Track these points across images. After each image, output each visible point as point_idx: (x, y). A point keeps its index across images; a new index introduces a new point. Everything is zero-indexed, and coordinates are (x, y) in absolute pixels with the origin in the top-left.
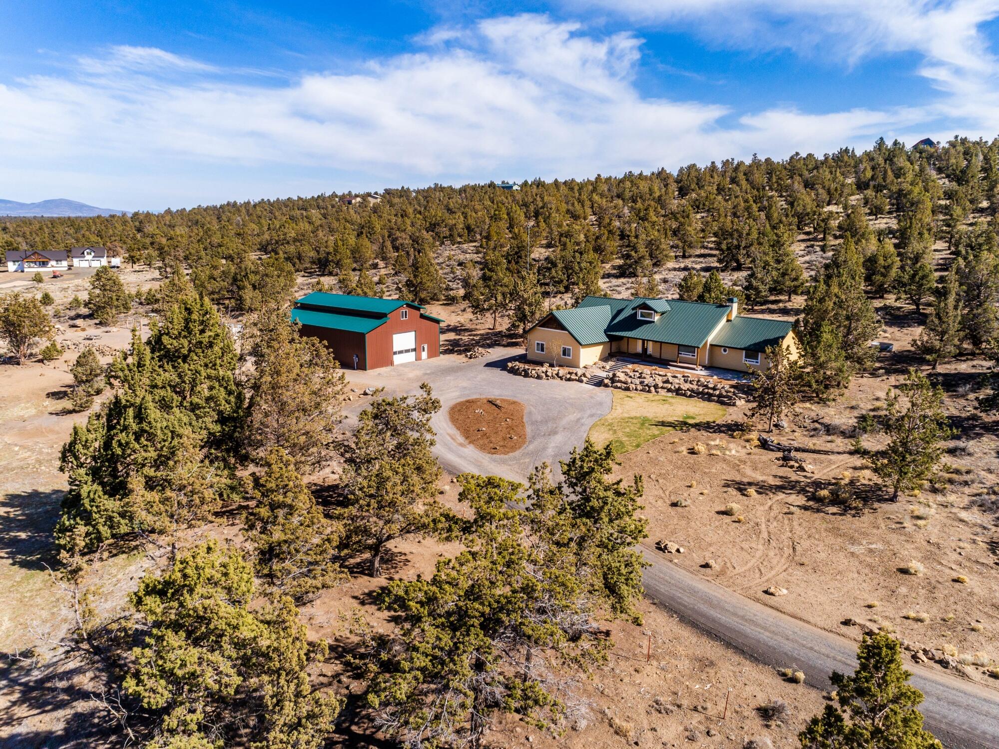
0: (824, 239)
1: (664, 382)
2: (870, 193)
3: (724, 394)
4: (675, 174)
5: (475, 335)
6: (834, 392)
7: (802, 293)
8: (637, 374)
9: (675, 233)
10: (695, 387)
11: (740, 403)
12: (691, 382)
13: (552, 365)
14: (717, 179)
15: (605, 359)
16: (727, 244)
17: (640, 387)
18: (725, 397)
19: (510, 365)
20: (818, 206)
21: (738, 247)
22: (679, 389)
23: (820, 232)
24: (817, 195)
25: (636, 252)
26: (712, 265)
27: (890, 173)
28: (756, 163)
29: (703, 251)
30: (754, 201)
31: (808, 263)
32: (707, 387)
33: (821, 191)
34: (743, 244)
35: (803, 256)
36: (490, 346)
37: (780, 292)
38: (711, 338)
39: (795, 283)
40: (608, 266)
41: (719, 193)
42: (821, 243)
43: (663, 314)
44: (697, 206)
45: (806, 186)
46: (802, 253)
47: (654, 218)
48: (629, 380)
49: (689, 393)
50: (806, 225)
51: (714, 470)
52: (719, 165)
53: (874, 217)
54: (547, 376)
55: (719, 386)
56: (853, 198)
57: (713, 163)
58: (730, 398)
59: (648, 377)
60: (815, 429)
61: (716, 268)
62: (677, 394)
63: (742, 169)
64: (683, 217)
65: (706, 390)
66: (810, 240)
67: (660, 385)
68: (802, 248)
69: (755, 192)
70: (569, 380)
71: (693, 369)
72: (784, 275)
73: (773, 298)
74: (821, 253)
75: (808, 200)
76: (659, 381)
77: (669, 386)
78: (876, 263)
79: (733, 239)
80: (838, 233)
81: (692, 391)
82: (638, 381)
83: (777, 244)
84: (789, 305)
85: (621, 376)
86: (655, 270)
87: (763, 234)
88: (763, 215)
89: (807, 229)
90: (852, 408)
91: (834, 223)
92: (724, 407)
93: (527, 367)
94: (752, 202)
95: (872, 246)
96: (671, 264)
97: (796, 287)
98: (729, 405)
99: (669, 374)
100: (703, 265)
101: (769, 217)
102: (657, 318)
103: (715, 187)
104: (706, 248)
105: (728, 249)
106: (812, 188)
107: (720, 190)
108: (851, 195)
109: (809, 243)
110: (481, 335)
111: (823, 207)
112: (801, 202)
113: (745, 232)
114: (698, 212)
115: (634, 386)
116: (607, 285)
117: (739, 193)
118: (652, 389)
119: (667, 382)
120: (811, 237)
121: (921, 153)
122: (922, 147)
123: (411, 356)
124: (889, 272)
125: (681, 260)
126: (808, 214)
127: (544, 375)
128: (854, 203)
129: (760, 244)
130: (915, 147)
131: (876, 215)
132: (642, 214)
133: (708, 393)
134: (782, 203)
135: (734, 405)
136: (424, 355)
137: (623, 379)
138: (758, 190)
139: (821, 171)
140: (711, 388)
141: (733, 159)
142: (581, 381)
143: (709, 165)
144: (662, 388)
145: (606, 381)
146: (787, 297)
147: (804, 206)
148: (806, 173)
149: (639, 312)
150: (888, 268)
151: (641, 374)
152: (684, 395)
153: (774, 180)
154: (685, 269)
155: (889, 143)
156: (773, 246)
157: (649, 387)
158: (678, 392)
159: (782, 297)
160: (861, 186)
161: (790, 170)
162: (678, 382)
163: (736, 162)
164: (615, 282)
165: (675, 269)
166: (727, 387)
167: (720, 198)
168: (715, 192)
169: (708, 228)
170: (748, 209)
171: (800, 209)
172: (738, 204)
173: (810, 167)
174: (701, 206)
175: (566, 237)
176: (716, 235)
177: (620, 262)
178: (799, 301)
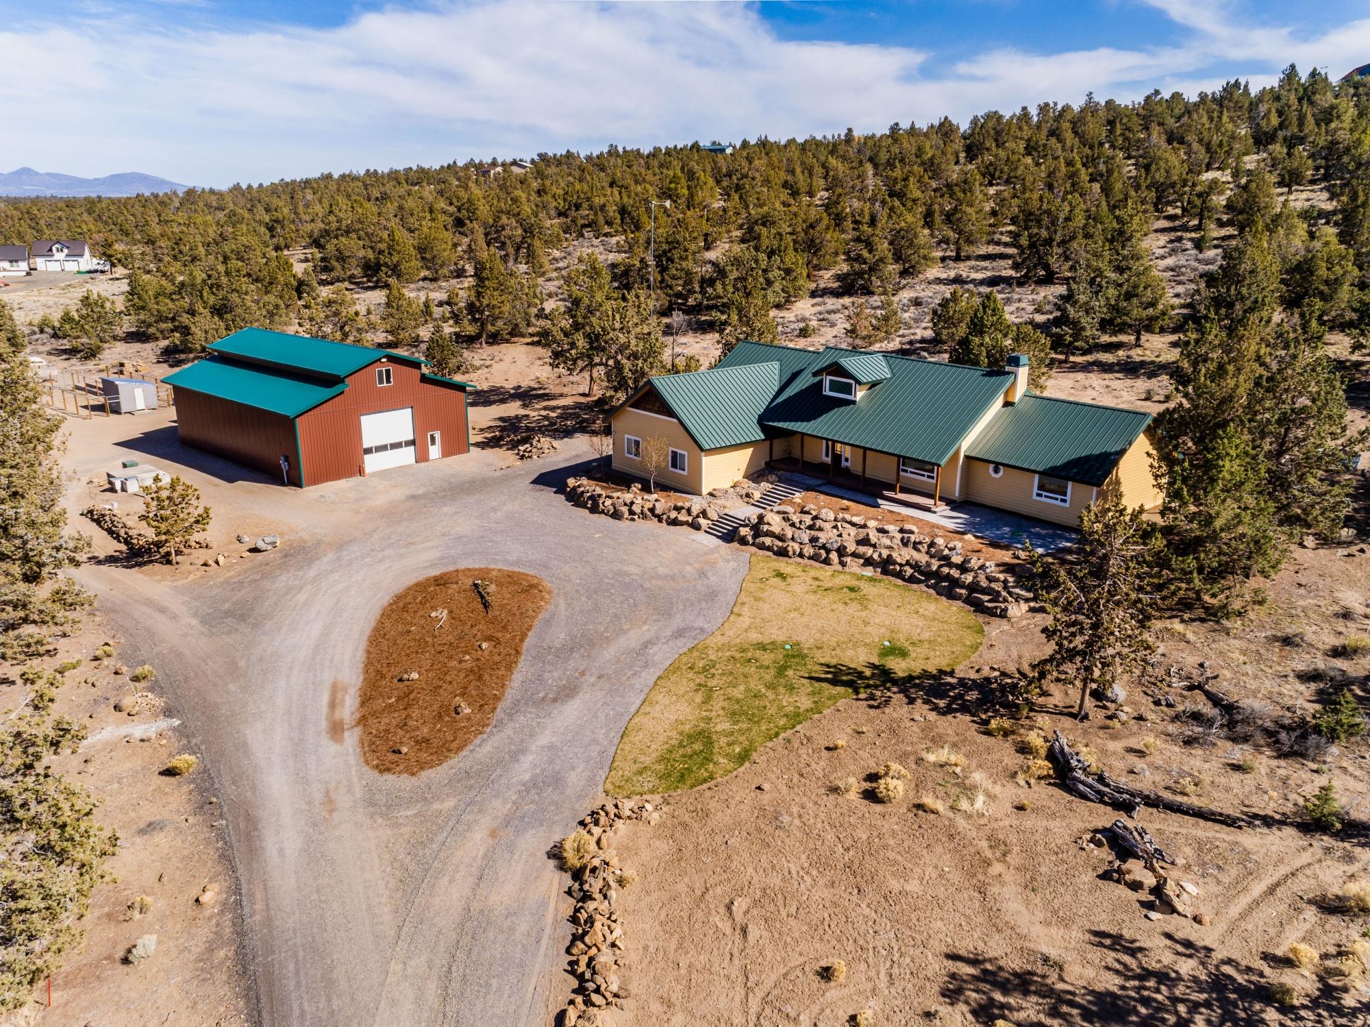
0: (1199, 228)
1: (860, 543)
2: (1278, 149)
3: (984, 583)
4: (964, 126)
5: (553, 409)
6: (1242, 591)
7: (1162, 330)
8: (808, 520)
9: (949, 218)
10: (922, 558)
11: (1017, 610)
12: (916, 546)
13: (646, 489)
14: (1027, 133)
15: (755, 475)
16: (1030, 236)
17: (808, 550)
18: (984, 591)
19: (571, 482)
20: (1190, 171)
21: (1049, 242)
22: (889, 561)
23: (1193, 216)
24: (1188, 154)
25: (870, 251)
26: (1004, 273)
27: (1310, 118)
28: (1090, 108)
29: (991, 249)
30: (1084, 165)
31: (1172, 270)
32: (946, 560)
33: (1195, 146)
34: (1058, 238)
35: (1163, 257)
36: (567, 433)
37: (1122, 329)
38: (967, 443)
39: (1151, 311)
40: (827, 275)
41: (1029, 154)
42: (1193, 235)
43: (873, 385)
44: (990, 176)
45: (1169, 142)
46: (1161, 251)
47: (917, 194)
48: (789, 532)
49: (909, 571)
50: (1169, 203)
51: (913, 886)
52: (1034, 112)
53: (1286, 190)
54: (631, 512)
55: (974, 563)
56: (1246, 158)
57: (1024, 109)
58: (996, 596)
59: (827, 526)
60: (1196, 717)
61: (1011, 278)
62: (885, 572)
63: (1069, 116)
64: (964, 192)
65: (946, 570)
66: (1176, 229)
67: (851, 547)
68: (1162, 243)
69: (1087, 150)
70: (674, 522)
71: (928, 509)
72: (1129, 296)
73: (1105, 339)
74: (1194, 252)
75: (1174, 160)
76: (850, 539)
77: (869, 551)
78: (1312, 273)
79: (1040, 227)
80: (1225, 218)
81: (916, 566)
82: (805, 536)
83: (1120, 237)
84: (1136, 355)
85: (775, 523)
86: (904, 282)
87: (1095, 219)
88: (1096, 187)
89: (1171, 211)
90: (1287, 641)
91: (1220, 200)
92: (981, 618)
93: (599, 491)
94: (1079, 165)
95: (1297, 242)
96: (934, 272)
97: (1152, 319)
98: (991, 613)
99: (872, 524)
100: (989, 274)
101: (1106, 190)
102: (860, 394)
103: (1022, 145)
104: (998, 243)
105: (1032, 245)
106: (1182, 141)
107: (1029, 150)
108: (1245, 154)
109: (1173, 235)
110: (564, 408)
111: (1199, 173)
112: (1162, 163)
113: (1062, 216)
114: (991, 184)
115: (797, 547)
116: (818, 308)
117: (1059, 152)
118: (834, 556)
119: (865, 542)
120: (1177, 223)
121: (1356, 88)
122: (1357, 78)
123: (408, 454)
124: (1335, 291)
125: (951, 264)
126: (1173, 185)
127: (625, 509)
128: (1248, 167)
129: (1087, 236)
130: (1347, 79)
131: (1289, 186)
132: (898, 187)
133: (948, 577)
134: (1129, 169)
135: (1003, 615)
136: (435, 451)
137: (776, 529)
138: (1091, 147)
139: (1195, 116)
140: (957, 566)
141: (1056, 104)
142: (697, 527)
143: (1018, 111)
144: (854, 555)
145: (744, 531)
146: (1133, 338)
147: (1167, 172)
148: (1170, 121)
149: (828, 379)
150: (1334, 284)
151: (815, 518)
152: (899, 575)
153: (1118, 132)
154: (958, 280)
155: (1304, 75)
156: (1111, 241)
157: (828, 551)
158: (886, 566)
159: (1123, 338)
160: (1261, 140)
161: (1144, 117)
162: (889, 545)
163: (1059, 107)
164: (832, 303)
165: (939, 281)
166: (991, 567)
167: (1029, 160)
168: (1022, 151)
169: (1004, 210)
170: (1073, 176)
171: (1160, 177)
172: (1056, 169)
173: (1177, 111)
174: (997, 174)
175: (764, 224)
176: (1014, 221)
177: (845, 268)
178: (1158, 347)
